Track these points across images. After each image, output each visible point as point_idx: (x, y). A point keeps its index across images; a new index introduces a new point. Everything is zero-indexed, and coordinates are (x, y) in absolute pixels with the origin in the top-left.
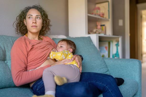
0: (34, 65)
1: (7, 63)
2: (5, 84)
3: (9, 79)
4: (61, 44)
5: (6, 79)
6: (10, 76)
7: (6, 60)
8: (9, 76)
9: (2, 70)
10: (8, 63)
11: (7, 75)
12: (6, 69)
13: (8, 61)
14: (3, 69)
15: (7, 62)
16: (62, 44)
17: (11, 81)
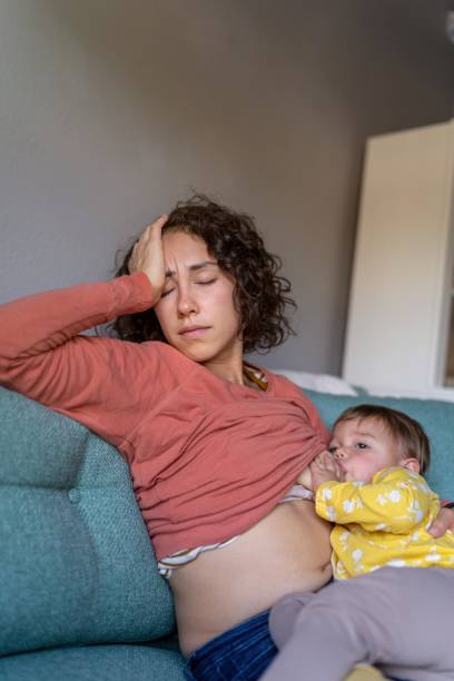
0: (219, 522)
1: (77, 503)
2: (60, 629)
3: (85, 598)
4: (357, 433)
5: (70, 601)
6: (91, 581)
7: (73, 487)
8: (87, 579)
9: (58, 544)
10: (83, 505)
11: (77, 574)
12: (74, 536)
13: (82, 493)
14: (61, 539)
15: (79, 498)
16: (363, 434)
17: (92, 613)
